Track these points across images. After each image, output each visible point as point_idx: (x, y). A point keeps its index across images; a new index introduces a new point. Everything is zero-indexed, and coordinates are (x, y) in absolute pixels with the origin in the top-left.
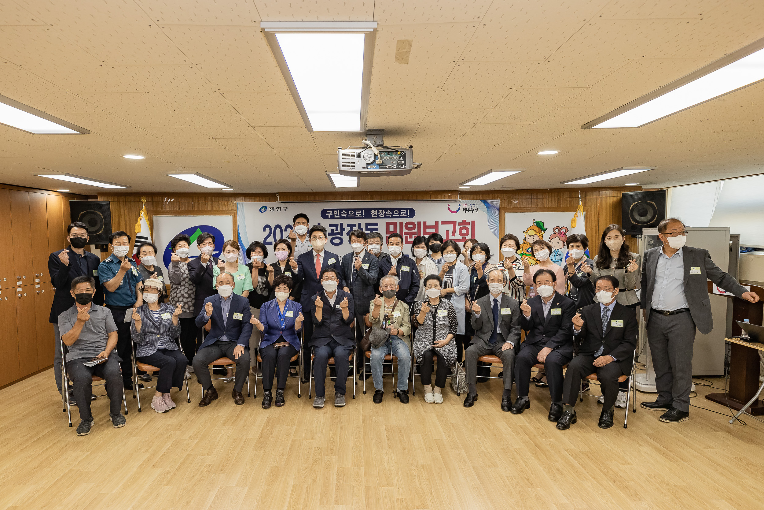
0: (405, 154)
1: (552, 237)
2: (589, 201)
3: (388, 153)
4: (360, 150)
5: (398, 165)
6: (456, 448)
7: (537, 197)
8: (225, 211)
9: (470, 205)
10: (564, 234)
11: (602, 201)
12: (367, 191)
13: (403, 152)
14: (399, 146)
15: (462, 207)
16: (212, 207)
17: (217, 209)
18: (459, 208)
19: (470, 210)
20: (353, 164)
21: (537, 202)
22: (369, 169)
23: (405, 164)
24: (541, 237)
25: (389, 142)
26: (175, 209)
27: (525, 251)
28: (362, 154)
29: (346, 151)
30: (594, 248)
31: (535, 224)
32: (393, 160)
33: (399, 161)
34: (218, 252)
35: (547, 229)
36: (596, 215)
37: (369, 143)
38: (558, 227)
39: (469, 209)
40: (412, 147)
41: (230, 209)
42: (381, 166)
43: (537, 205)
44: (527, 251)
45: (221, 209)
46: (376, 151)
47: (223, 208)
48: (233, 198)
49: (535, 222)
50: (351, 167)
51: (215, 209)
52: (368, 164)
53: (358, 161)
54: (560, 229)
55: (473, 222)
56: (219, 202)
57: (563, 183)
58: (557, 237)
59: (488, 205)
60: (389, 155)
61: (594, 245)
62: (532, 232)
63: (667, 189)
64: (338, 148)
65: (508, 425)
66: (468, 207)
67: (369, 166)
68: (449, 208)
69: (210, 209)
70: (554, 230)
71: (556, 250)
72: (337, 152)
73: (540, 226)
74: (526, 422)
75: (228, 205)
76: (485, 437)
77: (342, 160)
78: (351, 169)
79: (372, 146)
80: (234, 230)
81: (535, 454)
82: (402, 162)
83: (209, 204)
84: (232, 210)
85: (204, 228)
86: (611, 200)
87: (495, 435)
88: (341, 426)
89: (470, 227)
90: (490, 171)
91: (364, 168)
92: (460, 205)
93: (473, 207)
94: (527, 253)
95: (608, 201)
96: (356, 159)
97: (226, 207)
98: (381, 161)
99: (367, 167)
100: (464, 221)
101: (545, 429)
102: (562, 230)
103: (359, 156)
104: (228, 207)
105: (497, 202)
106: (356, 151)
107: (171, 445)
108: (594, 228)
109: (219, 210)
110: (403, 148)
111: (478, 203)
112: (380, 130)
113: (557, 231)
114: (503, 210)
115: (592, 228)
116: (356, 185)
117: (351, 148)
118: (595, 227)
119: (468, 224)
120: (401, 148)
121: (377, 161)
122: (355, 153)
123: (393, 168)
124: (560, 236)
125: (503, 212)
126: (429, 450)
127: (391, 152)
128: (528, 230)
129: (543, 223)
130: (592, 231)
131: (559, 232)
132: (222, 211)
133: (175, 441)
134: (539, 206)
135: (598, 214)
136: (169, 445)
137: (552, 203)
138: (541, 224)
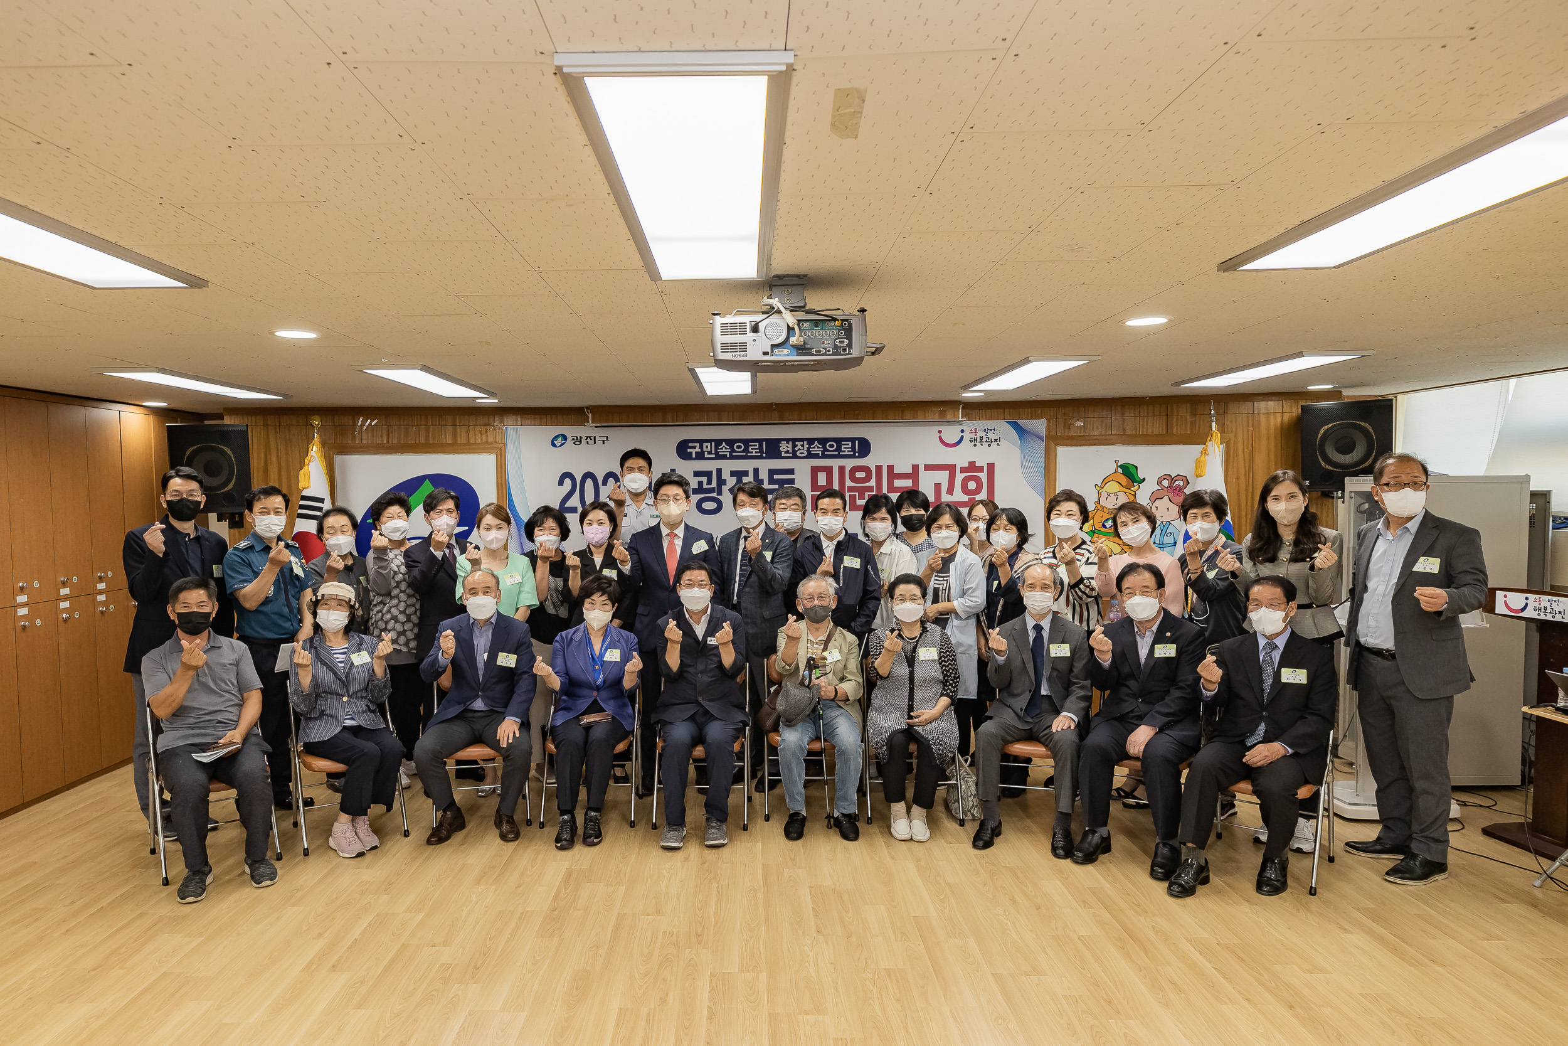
0: (850, 325)
1: (1155, 497)
2: (1231, 421)
3: (816, 323)
4: (758, 318)
5: (836, 347)
6: (957, 935)
7: (1123, 414)
8: (482, 444)
9: (985, 430)
10: (1180, 489)
11: (1259, 421)
12: (772, 404)
13: (847, 320)
14: (838, 309)
15: (967, 436)
16: (455, 436)
17: (464, 441)
18: (962, 437)
19: (984, 440)
20: (743, 347)
21: (1123, 425)
22: (776, 355)
23: (850, 345)
24: (1133, 497)
25: (817, 301)
26: (379, 441)
27: (1098, 526)
28: (762, 326)
29: (729, 319)
30: (1243, 520)
31: (1120, 470)
32: (825, 339)
33: (838, 340)
34: (467, 528)
35: (1144, 479)
36: (1246, 450)
37: (775, 302)
38: (1167, 476)
39: (981, 438)
40: (866, 311)
41: (491, 440)
42: (801, 349)
43: (1124, 430)
44: (1104, 526)
45: (472, 441)
46: (790, 318)
47: (476, 437)
48: (497, 418)
49: (1120, 466)
50: (738, 353)
51: (462, 439)
52: (773, 346)
53: (754, 340)
54: (1172, 480)
55: (991, 467)
56: (468, 426)
57: (1177, 384)
58: (1166, 498)
59: (1021, 431)
60: (816, 327)
61: (1243, 513)
62: (1112, 487)
63: (1396, 397)
64: (713, 314)
65: (1066, 888)
66: (979, 434)
67: (776, 351)
68: (940, 437)
69: (449, 441)
70: (1159, 483)
71: (1164, 523)
72: (711, 322)
73: (1129, 474)
74: (1103, 882)
75: (486, 432)
76: (1018, 912)
77: (720, 339)
78: (739, 357)
79: (782, 309)
80: (500, 481)
81: (1123, 948)
82: (843, 342)
83: (449, 431)
84: (495, 442)
85: (438, 480)
86: (1279, 420)
87: (1039, 908)
88: (718, 887)
89: (983, 476)
90: (1026, 361)
91: (765, 354)
92: (962, 431)
93: (990, 435)
94: (1103, 529)
95: (1272, 423)
96: (749, 336)
97: (484, 437)
98: (802, 339)
99: (772, 352)
100: (972, 464)
101: (1144, 896)
102: (1177, 483)
103: (755, 329)
104: (487, 436)
105: (1039, 425)
106: (748, 319)
107: (369, 925)
108: (1242, 478)
109: (468, 443)
110: (846, 312)
111: (1001, 427)
112: (798, 276)
113: (1165, 483)
114: (1054, 440)
115: (1238, 478)
116: (748, 391)
117: (739, 313)
118: (1245, 475)
119: (981, 469)
120: (842, 313)
121: (793, 340)
122: (748, 325)
123: (825, 354)
124: (1171, 495)
125: (1053, 445)
126: (902, 938)
127: (821, 321)
128: (1105, 482)
129: (1136, 467)
130: (1238, 484)
131: (1170, 487)
132: (475, 444)
133: (377, 915)
134: (1128, 433)
135: (1250, 448)
136: (365, 924)
137: (1155, 426)
138: (1133, 470)
